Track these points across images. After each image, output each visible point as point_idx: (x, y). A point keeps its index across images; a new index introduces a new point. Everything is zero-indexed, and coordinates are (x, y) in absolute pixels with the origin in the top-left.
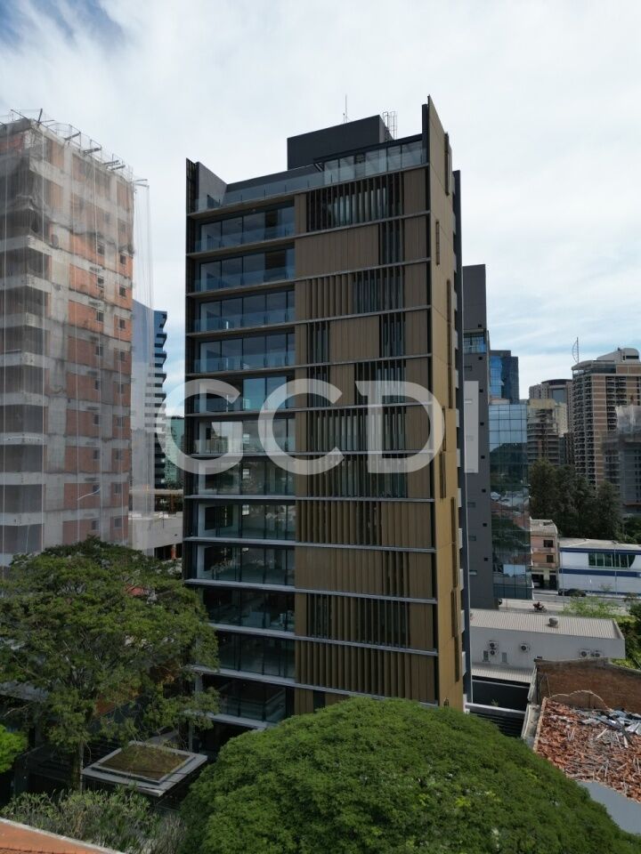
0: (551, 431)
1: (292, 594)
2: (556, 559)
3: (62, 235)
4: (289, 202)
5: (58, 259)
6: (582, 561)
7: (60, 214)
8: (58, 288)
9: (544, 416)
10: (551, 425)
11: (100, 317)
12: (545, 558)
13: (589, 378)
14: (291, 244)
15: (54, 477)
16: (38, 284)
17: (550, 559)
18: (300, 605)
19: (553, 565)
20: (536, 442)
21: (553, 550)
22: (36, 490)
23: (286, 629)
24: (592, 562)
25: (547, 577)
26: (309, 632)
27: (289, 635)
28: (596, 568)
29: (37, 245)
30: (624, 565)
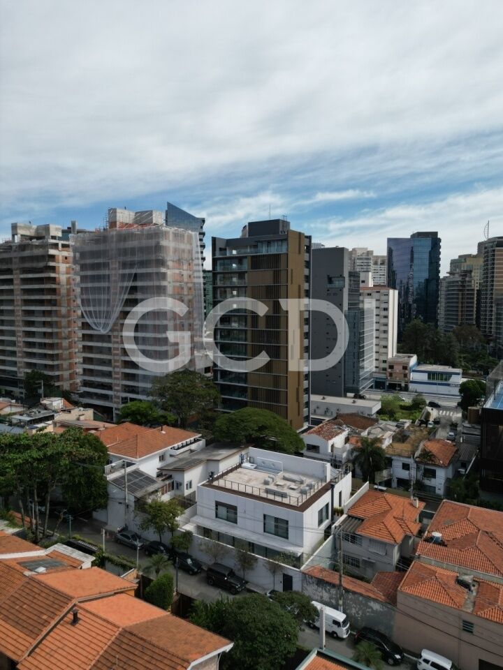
0: (471, 286)
1: (246, 387)
2: (408, 376)
3: (170, 264)
4: (246, 257)
5: (169, 272)
6: (424, 377)
7: (170, 257)
8: (169, 283)
9: (466, 275)
10: (470, 282)
11: (182, 288)
12: (403, 376)
13: (494, 251)
14: (246, 272)
15: (171, 347)
16: (164, 283)
17: (405, 376)
18: (249, 391)
19: (406, 379)
20: (458, 294)
21: (407, 372)
22: (167, 351)
23: (245, 398)
24: (429, 378)
25: (403, 385)
26: (252, 398)
27: (244, 399)
28: (431, 381)
29: (163, 270)
30: (446, 380)
